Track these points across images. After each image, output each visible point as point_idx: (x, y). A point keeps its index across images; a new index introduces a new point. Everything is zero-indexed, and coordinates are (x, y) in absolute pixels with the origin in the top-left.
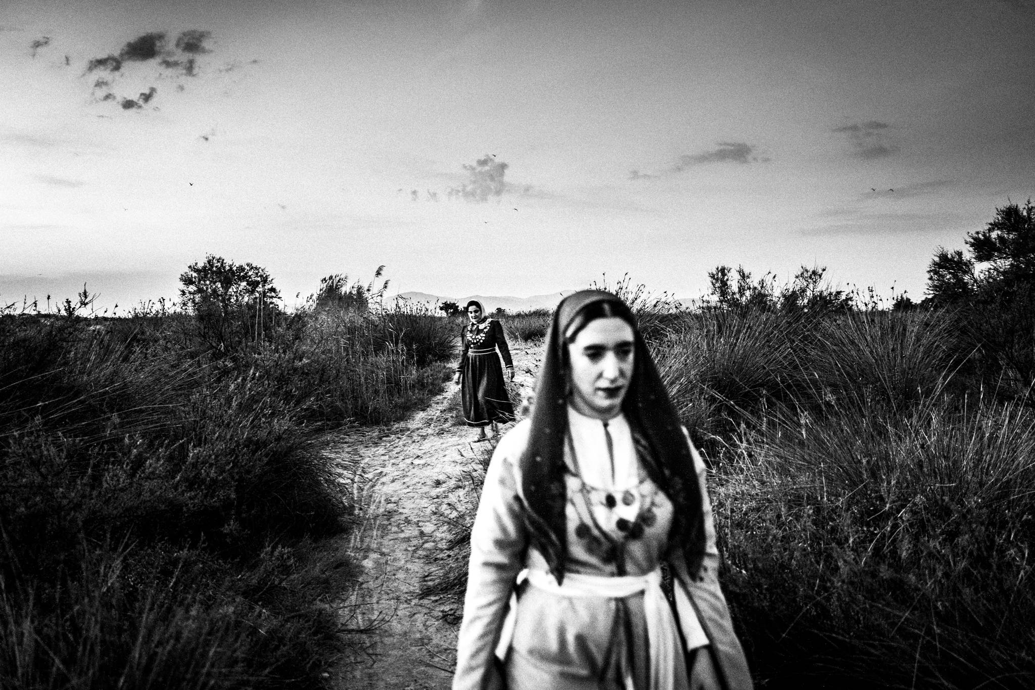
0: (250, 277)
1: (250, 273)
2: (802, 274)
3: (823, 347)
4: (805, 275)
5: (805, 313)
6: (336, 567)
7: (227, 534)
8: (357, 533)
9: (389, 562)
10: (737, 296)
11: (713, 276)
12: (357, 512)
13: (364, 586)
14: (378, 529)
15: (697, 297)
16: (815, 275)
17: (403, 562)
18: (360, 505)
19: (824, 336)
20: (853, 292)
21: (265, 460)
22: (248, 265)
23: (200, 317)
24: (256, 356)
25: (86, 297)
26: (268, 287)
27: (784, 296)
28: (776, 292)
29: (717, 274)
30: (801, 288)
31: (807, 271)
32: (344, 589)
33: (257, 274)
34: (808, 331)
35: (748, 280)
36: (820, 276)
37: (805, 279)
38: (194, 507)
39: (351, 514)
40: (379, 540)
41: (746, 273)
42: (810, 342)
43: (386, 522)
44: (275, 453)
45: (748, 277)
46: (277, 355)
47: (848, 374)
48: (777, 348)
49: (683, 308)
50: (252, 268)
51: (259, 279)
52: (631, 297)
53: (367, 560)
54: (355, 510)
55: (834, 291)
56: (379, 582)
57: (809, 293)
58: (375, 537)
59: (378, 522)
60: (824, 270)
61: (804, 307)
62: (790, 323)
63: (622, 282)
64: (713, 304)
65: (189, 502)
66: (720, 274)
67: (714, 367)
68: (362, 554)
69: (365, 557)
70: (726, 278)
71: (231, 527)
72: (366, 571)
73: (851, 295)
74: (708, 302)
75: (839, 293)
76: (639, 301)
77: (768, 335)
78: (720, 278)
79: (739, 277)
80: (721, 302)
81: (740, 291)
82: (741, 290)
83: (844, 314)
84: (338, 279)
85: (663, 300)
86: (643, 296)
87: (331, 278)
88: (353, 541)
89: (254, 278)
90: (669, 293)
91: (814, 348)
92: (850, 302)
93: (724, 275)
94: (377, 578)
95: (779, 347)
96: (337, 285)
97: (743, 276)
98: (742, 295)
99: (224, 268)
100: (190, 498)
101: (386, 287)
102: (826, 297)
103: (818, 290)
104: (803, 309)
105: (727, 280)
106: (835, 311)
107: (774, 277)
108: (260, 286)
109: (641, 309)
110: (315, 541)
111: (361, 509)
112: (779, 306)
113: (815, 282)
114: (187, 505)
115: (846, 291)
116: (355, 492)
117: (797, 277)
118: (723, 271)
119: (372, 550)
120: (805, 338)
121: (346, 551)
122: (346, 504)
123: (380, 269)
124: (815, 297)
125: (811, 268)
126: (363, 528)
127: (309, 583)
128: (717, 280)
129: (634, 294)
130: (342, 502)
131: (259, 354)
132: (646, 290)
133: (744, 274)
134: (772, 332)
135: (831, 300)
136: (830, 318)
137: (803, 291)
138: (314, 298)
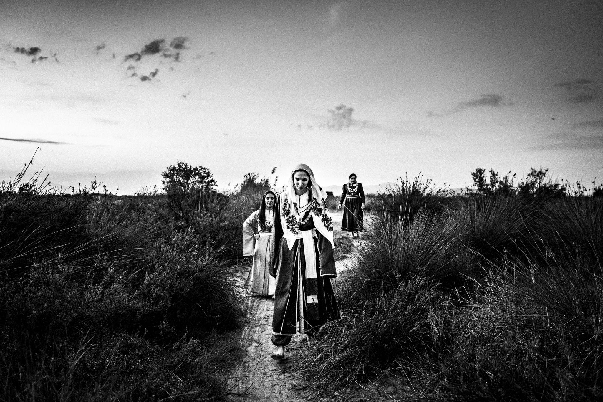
0: (201, 173)
1: (201, 171)
2: (532, 173)
3: (546, 219)
4: (534, 174)
5: (535, 197)
6: (230, 351)
7: (161, 330)
8: (246, 330)
9: (264, 349)
10: (490, 187)
11: (474, 174)
12: (248, 315)
13: (246, 364)
14: (260, 327)
15: (464, 187)
16: (541, 174)
17: (272, 349)
18: (251, 311)
19: (546, 212)
20: (566, 185)
21: (193, 283)
22: (200, 167)
23: (169, 196)
24: (199, 219)
25: (95, 184)
26: (210, 179)
27: (520, 187)
28: (515, 185)
29: (477, 173)
30: (532, 182)
31: (535, 171)
32: (233, 365)
33: (205, 172)
34: (536, 209)
35: (497, 177)
36: (544, 174)
37: (534, 176)
38: (144, 311)
39: (245, 316)
40: (259, 334)
41: (496, 172)
42: (537, 217)
43: (265, 323)
44: (199, 279)
45: (497, 175)
46: (211, 219)
47: (563, 237)
48: (516, 220)
49: (456, 194)
50: (202, 168)
51: (205, 175)
52: (423, 187)
53: (250, 347)
54: (247, 314)
55: (553, 183)
56: (255, 362)
57: (537, 185)
58: (257, 332)
59: (260, 322)
60: (547, 171)
61: (534, 193)
62: (524, 204)
63: (417, 177)
64: (474, 192)
65: (141, 308)
66: (478, 173)
67: (474, 232)
68: (248, 343)
69: (250, 345)
70: (482, 176)
71: (163, 325)
72: (249, 354)
73: (565, 186)
74: (471, 190)
75: (557, 185)
76: (428, 189)
77: (510, 211)
78: (478, 175)
79: (491, 175)
80: (479, 190)
81: (491, 184)
82: (493, 183)
83: (560, 198)
84: (253, 175)
85: (443, 189)
86: (431, 186)
87: (249, 174)
88: (243, 334)
89: (202, 174)
90: (447, 185)
91: (540, 221)
92: (564, 192)
93: (481, 174)
94: (255, 359)
95: (517, 219)
96: (253, 179)
97: (494, 175)
98: (493, 186)
99: (187, 168)
100: (143, 306)
101: (276, 180)
102: (548, 187)
103: (543, 183)
104: (533, 195)
105: (483, 177)
106: (555, 197)
107: (515, 175)
108: (206, 179)
109: (429, 194)
110: (220, 333)
111: (251, 314)
112: (517, 193)
113: (541, 178)
114: (140, 310)
115: (561, 184)
116: (250, 302)
117: (529, 175)
118: (480, 171)
119: (255, 341)
120: (534, 213)
121: (238, 341)
122: (243, 310)
123: (274, 169)
124: (541, 188)
125: (538, 170)
126: (250, 326)
127: (212, 361)
128: (477, 177)
129: (425, 185)
130: (240, 309)
131: (201, 218)
132: (432, 183)
133: (494, 173)
134: (513, 210)
135: (551, 190)
136: (551, 202)
137: (533, 184)
138: (239, 185)
